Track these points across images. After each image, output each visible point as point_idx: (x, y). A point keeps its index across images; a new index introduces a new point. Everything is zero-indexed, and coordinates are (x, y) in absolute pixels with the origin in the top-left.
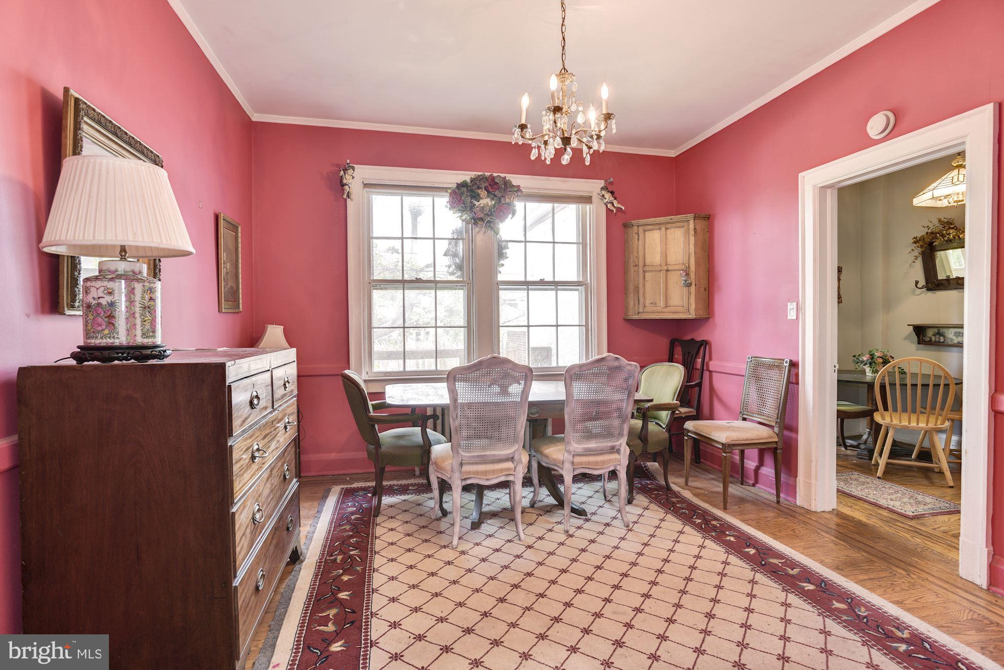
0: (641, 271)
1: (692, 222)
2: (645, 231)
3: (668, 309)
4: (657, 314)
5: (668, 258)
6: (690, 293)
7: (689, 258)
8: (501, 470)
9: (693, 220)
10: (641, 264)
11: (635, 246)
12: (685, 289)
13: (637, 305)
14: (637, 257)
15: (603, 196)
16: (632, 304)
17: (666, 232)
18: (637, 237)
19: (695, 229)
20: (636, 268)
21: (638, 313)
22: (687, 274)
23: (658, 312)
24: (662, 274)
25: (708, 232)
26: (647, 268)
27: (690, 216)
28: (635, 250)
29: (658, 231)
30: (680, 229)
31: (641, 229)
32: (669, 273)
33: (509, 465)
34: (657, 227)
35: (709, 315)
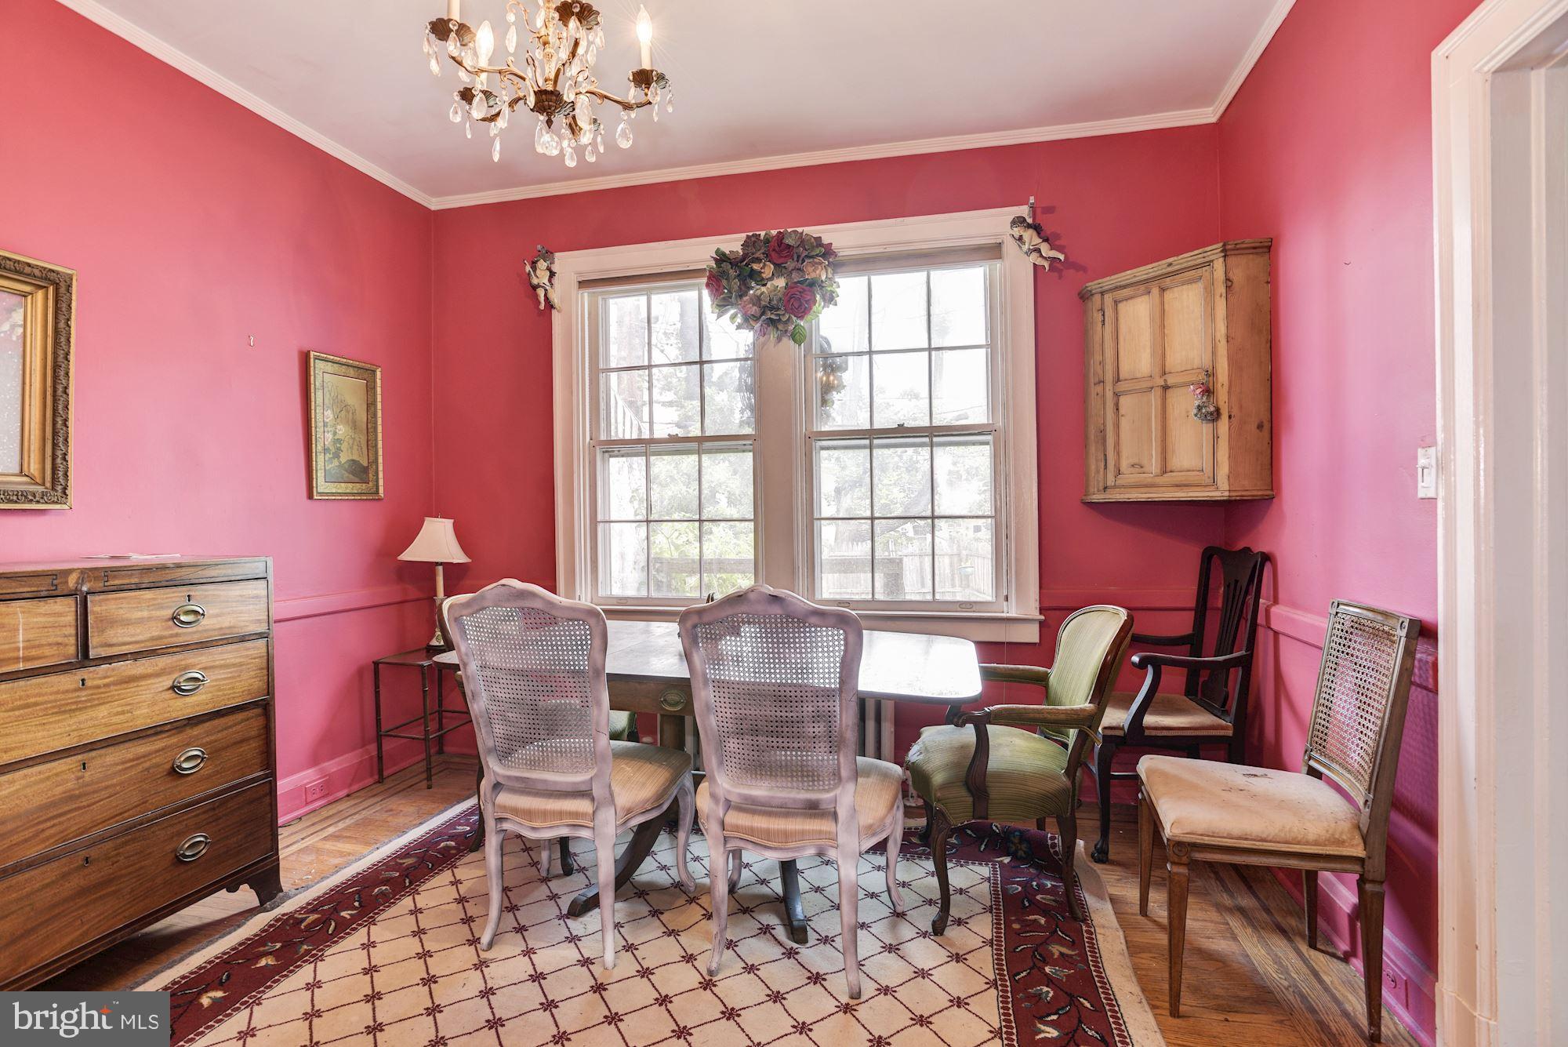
0: (1109, 394)
1: (1219, 265)
2: (1116, 303)
3: (1167, 479)
4: (1143, 490)
5: (1168, 357)
6: (1216, 438)
7: (1214, 353)
8: (560, 814)
9: (1221, 260)
10: (1109, 377)
11: (1097, 338)
12: (1206, 428)
13: (1102, 470)
14: (1102, 363)
15: (1020, 238)
16: (1093, 467)
17: (1162, 296)
18: (1100, 318)
19: (1228, 279)
20: (1099, 388)
21: (1105, 488)
22: (1208, 392)
23: (1146, 486)
24: (1154, 398)
25: (1268, 282)
26: (1122, 386)
27: (1214, 251)
28: (1097, 347)
29: (1146, 297)
30: (1194, 285)
31: (1108, 299)
32: (1170, 393)
33: (583, 806)
34: (1142, 288)
35: (1272, 490)
